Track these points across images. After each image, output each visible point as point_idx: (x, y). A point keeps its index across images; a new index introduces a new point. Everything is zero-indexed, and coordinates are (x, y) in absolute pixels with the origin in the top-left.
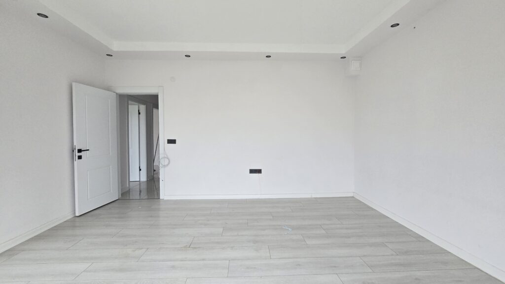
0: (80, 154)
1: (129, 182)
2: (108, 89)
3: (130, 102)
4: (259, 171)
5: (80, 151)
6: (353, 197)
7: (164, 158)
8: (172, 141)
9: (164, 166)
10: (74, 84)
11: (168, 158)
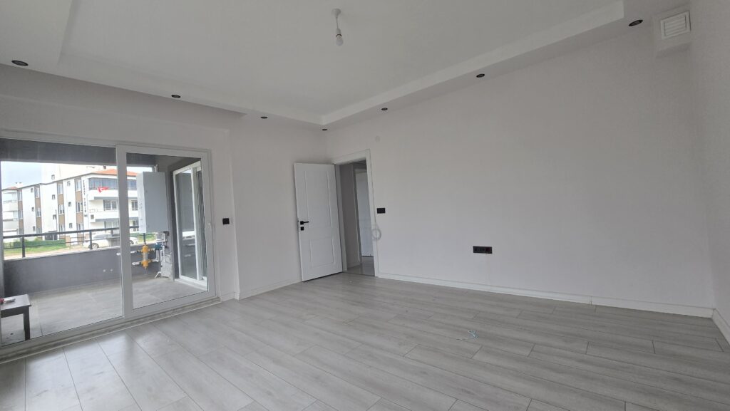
0: (302, 226)
1: (361, 256)
2: (328, 162)
3: (357, 170)
4: (488, 250)
5: (302, 223)
6: (710, 319)
7: (376, 229)
8: (381, 211)
9: (376, 239)
10: (295, 164)
11: (379, 231)
